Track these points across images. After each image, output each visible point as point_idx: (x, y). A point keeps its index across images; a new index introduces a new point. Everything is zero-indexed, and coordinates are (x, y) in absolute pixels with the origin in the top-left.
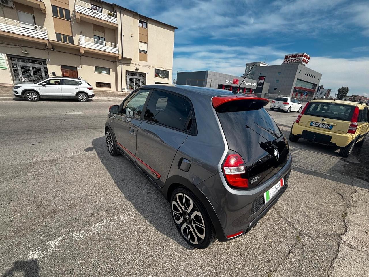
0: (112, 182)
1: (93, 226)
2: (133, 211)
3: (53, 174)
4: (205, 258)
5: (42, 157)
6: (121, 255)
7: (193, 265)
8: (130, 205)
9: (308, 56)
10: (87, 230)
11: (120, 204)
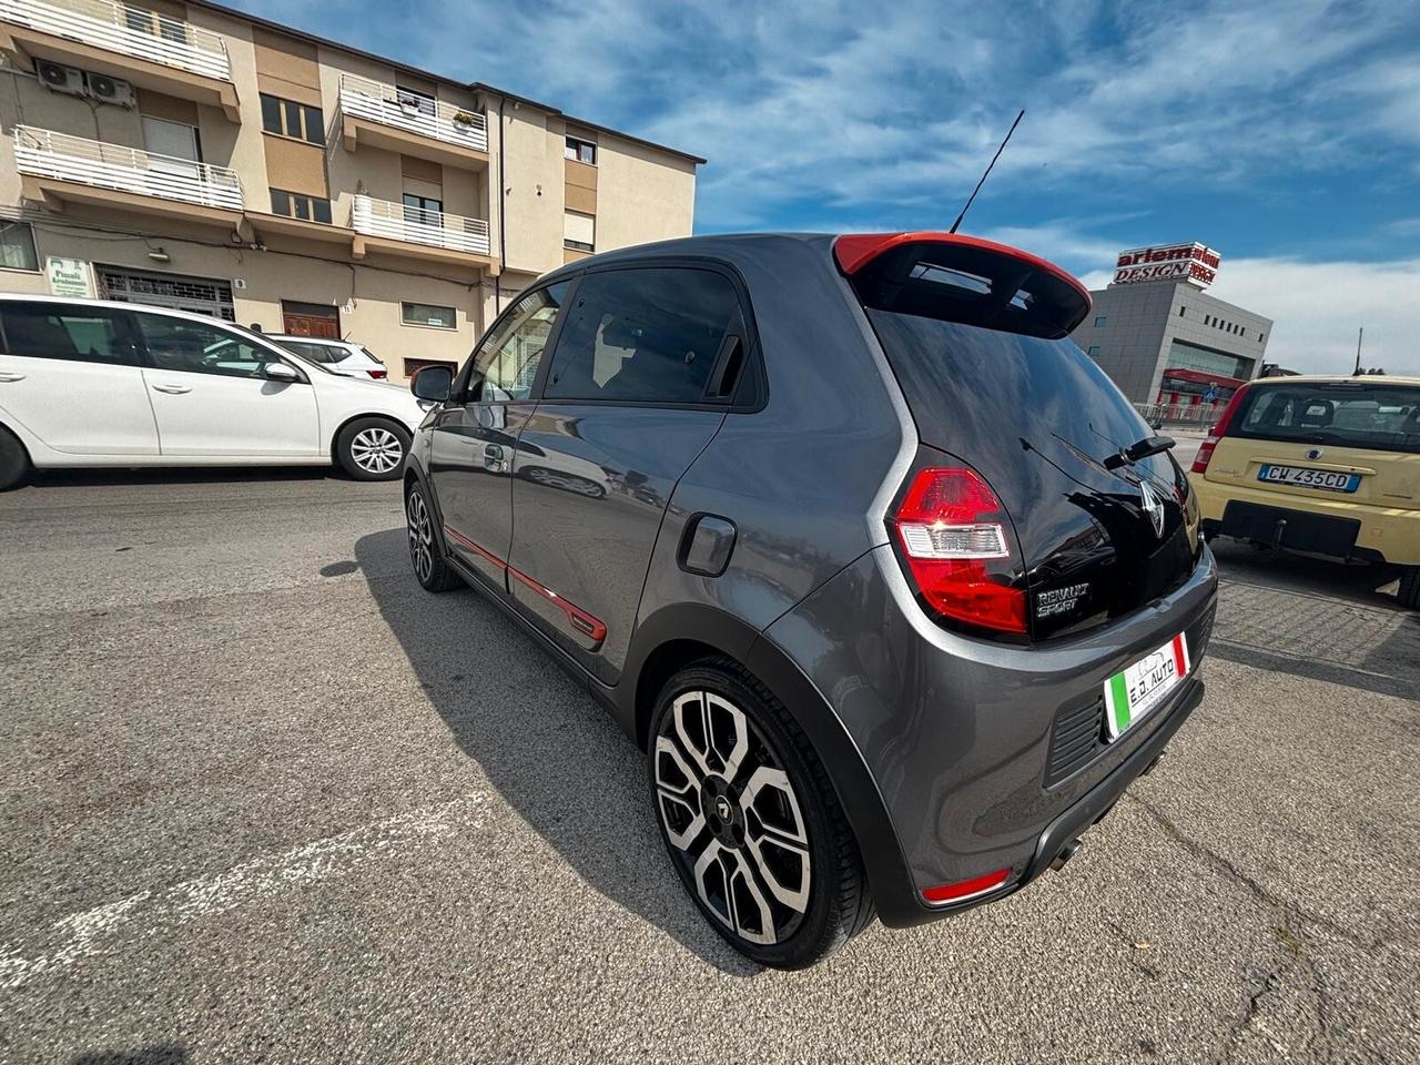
0: (411, 682)
1: (289, 854)
2: (482, 795)
3: (174, 651)
4: (815, 1020)
5: (148, 592)
6: (395, 991)
7: (750, 1053)
8: (475, 771)
9: (1211, 252)
10: (258, 870)
11: (429, 766)
